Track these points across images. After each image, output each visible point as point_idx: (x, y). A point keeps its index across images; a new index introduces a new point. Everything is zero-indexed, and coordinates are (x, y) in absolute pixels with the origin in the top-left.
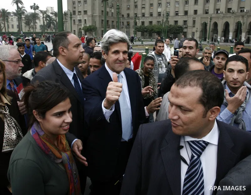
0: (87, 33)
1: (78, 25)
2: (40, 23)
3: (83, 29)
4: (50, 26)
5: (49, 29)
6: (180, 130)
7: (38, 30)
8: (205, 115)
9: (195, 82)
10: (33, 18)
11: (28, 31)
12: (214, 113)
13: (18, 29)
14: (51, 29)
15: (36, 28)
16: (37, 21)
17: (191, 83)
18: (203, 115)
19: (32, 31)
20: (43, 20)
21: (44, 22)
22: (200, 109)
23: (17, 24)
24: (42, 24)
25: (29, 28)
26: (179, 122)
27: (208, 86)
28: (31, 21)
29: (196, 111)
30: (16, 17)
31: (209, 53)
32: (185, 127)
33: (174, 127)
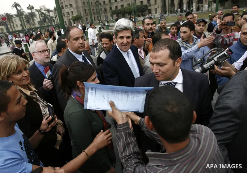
0: (76, 22)
1: (67, 16)
2: (37, 19)
3: (71, 19)
4: (46, 20)
5: (45, 24)
6: (161, 77)
7: (37, 25)
8: (174, 65)
9: (164, 47)
10: (31, 17)
11: (30, 27)
12: (178, 62)
13: (22, 27)
14: (47, 23)
15: (35, 24)
16: (35, 18)
17: (162, 48)
18: (173, 65)
19: (32, 27)
20: (39, 17)
21: (40, 19)
22: (171, 61)
23: (20, 23)
24: (39, 20)
25: (30, 25)
26: (160, 73)
27: (172, 47)
28: (30, 19)
29: (169, 63)
30: (18, 18)
31: (164, 23)
32: (165, 75)
33: (158, 77)
